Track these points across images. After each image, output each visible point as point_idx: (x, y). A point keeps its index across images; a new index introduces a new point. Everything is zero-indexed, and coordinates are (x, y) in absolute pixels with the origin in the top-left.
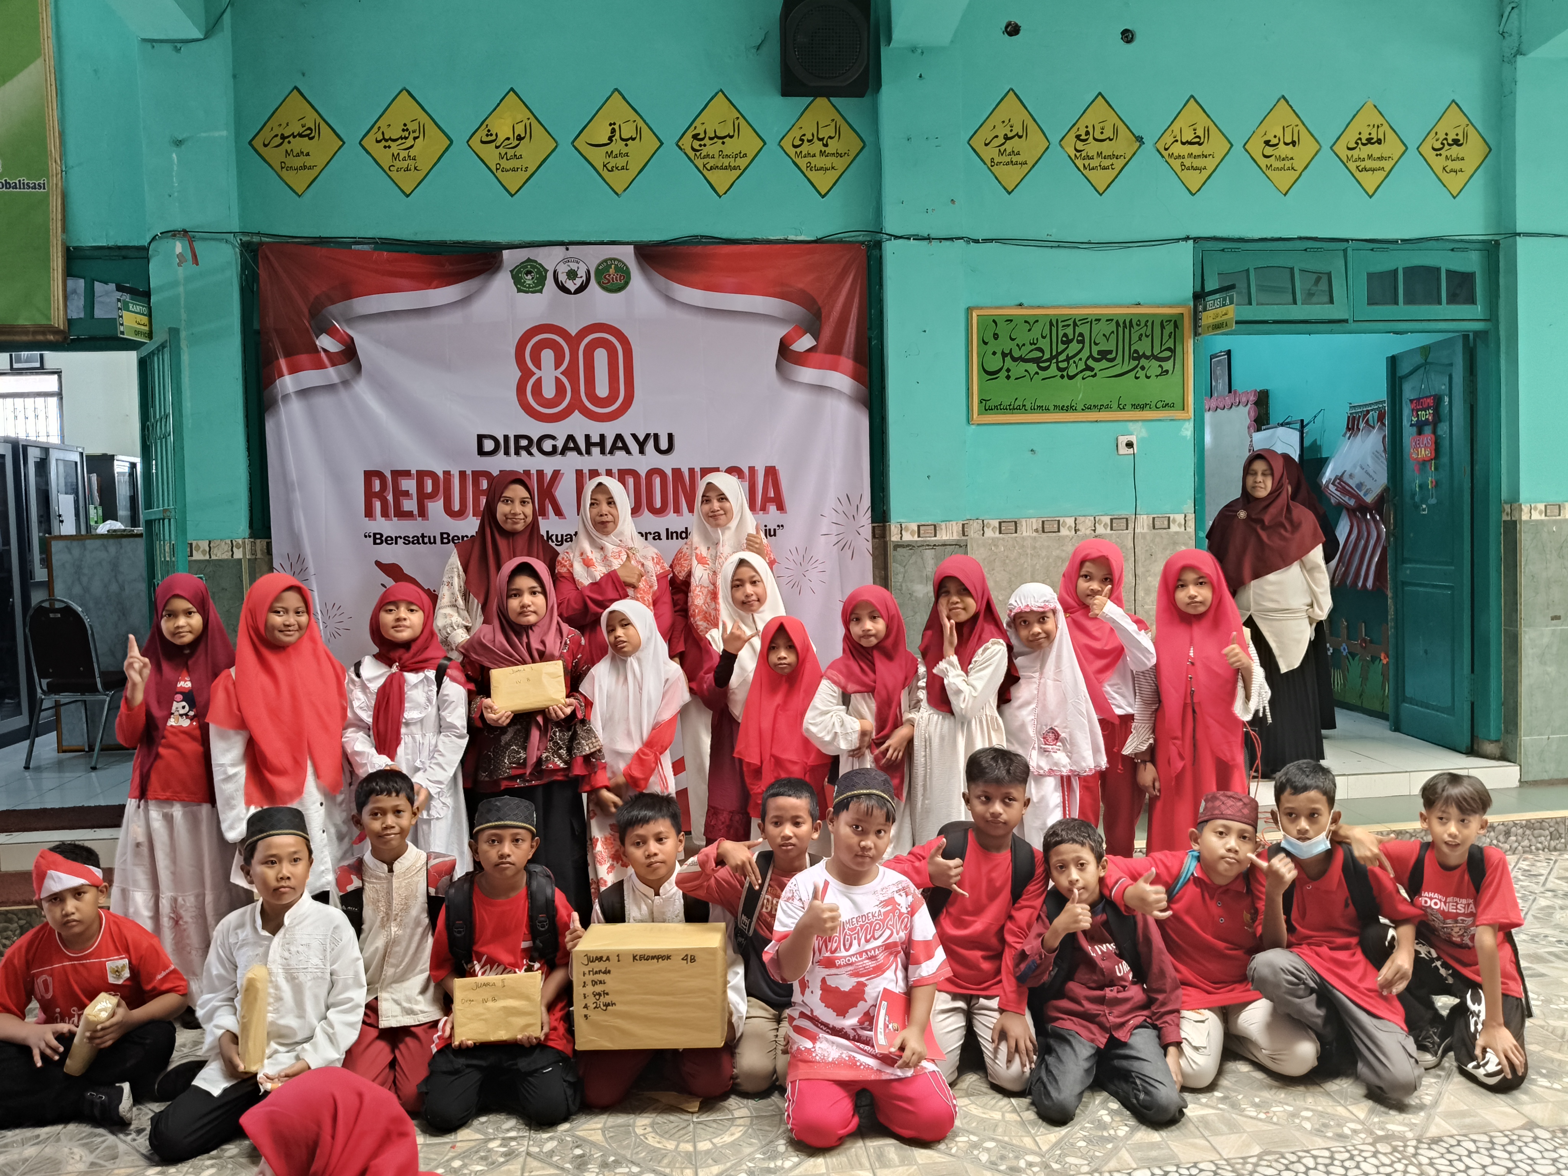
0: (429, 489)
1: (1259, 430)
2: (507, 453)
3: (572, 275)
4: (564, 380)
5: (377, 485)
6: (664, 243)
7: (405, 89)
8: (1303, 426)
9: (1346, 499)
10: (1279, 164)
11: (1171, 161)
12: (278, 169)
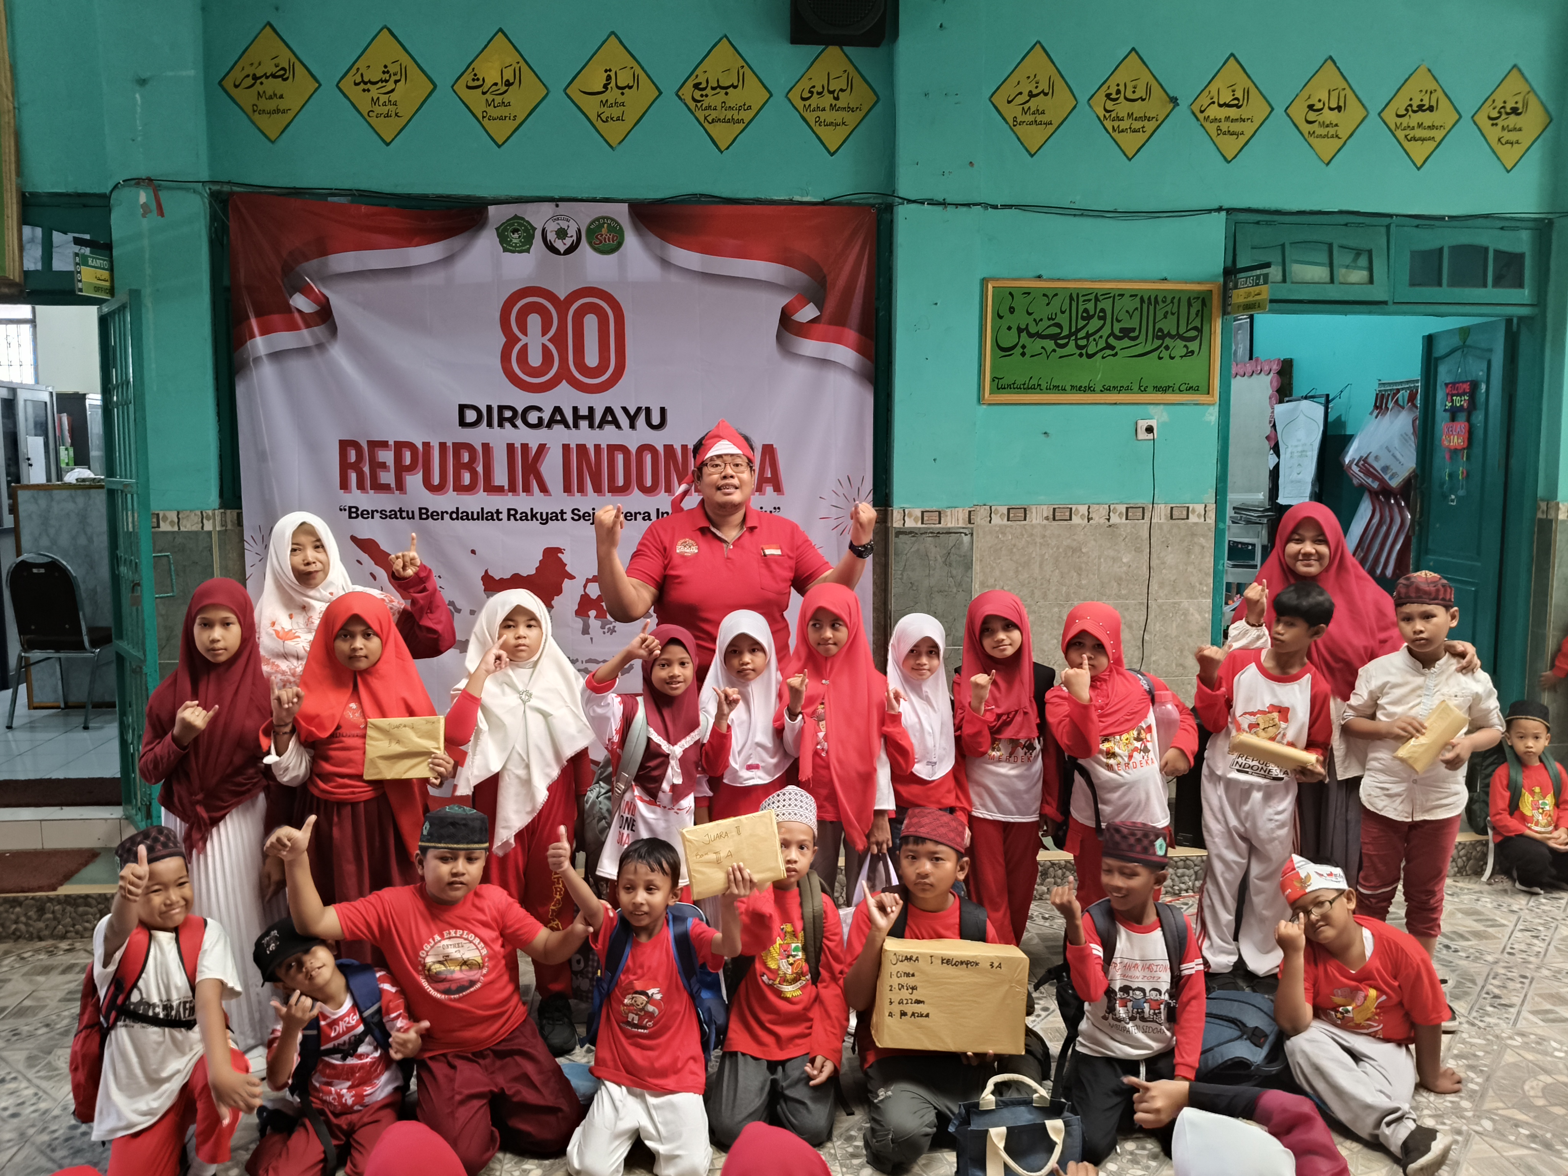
0: (408, 461)
1: (1281, 401)
2: (490, 424)
3: (562, 234)
4: (551, 347)
5: (352, 456)
6: (662, 202)
7: (385, 27)
8: (1328, 400)
9: (1370, 481)
10: (1323, 131)
11: (1207, 125)
12: (249, 111)
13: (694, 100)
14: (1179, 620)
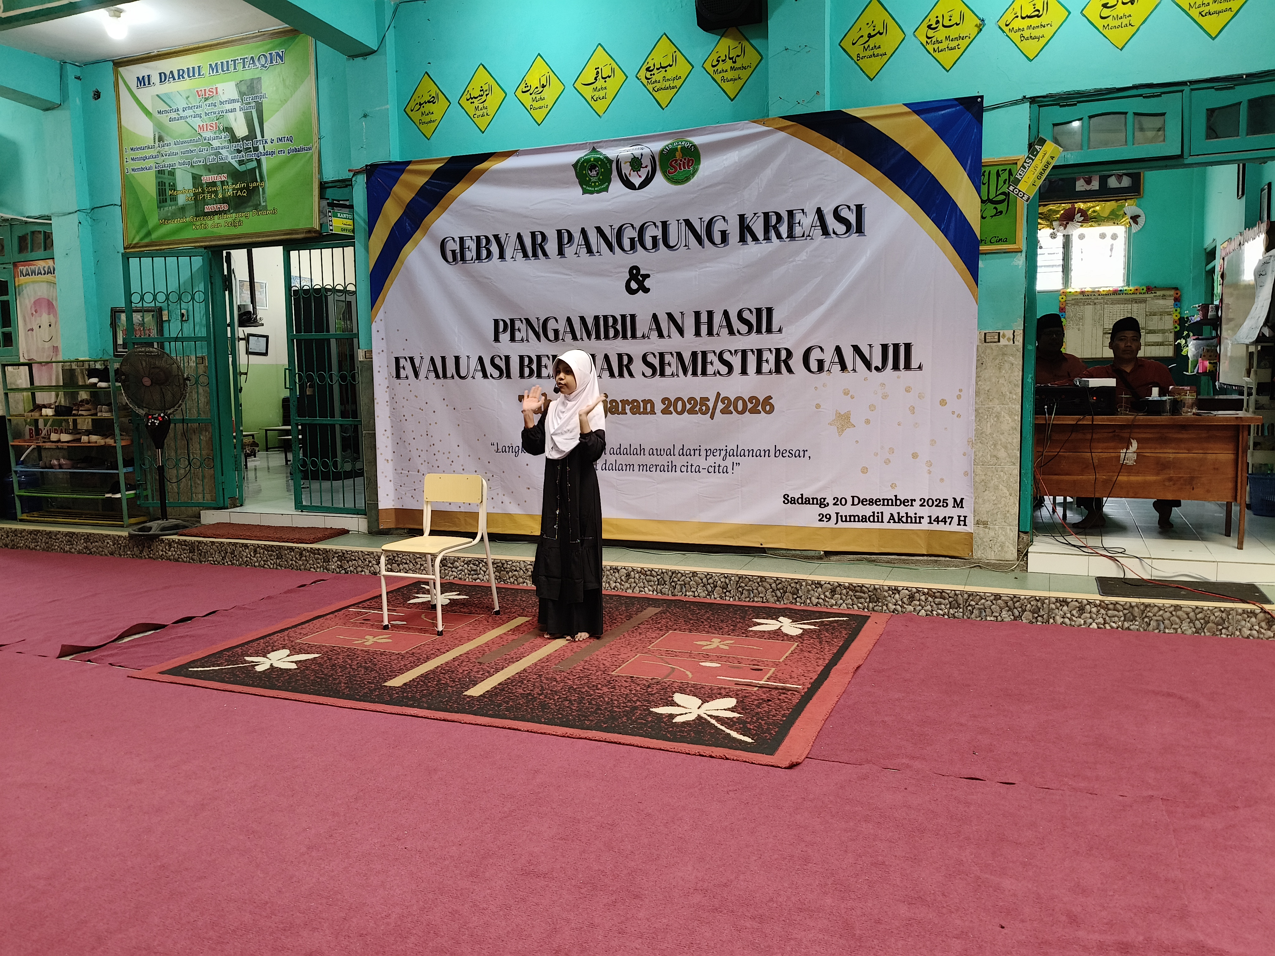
7: (481, 64)
10: (1117, 23)
11: (1011, 35)
12: (418, 124)
13: (647, 78)
14: (992, 421)
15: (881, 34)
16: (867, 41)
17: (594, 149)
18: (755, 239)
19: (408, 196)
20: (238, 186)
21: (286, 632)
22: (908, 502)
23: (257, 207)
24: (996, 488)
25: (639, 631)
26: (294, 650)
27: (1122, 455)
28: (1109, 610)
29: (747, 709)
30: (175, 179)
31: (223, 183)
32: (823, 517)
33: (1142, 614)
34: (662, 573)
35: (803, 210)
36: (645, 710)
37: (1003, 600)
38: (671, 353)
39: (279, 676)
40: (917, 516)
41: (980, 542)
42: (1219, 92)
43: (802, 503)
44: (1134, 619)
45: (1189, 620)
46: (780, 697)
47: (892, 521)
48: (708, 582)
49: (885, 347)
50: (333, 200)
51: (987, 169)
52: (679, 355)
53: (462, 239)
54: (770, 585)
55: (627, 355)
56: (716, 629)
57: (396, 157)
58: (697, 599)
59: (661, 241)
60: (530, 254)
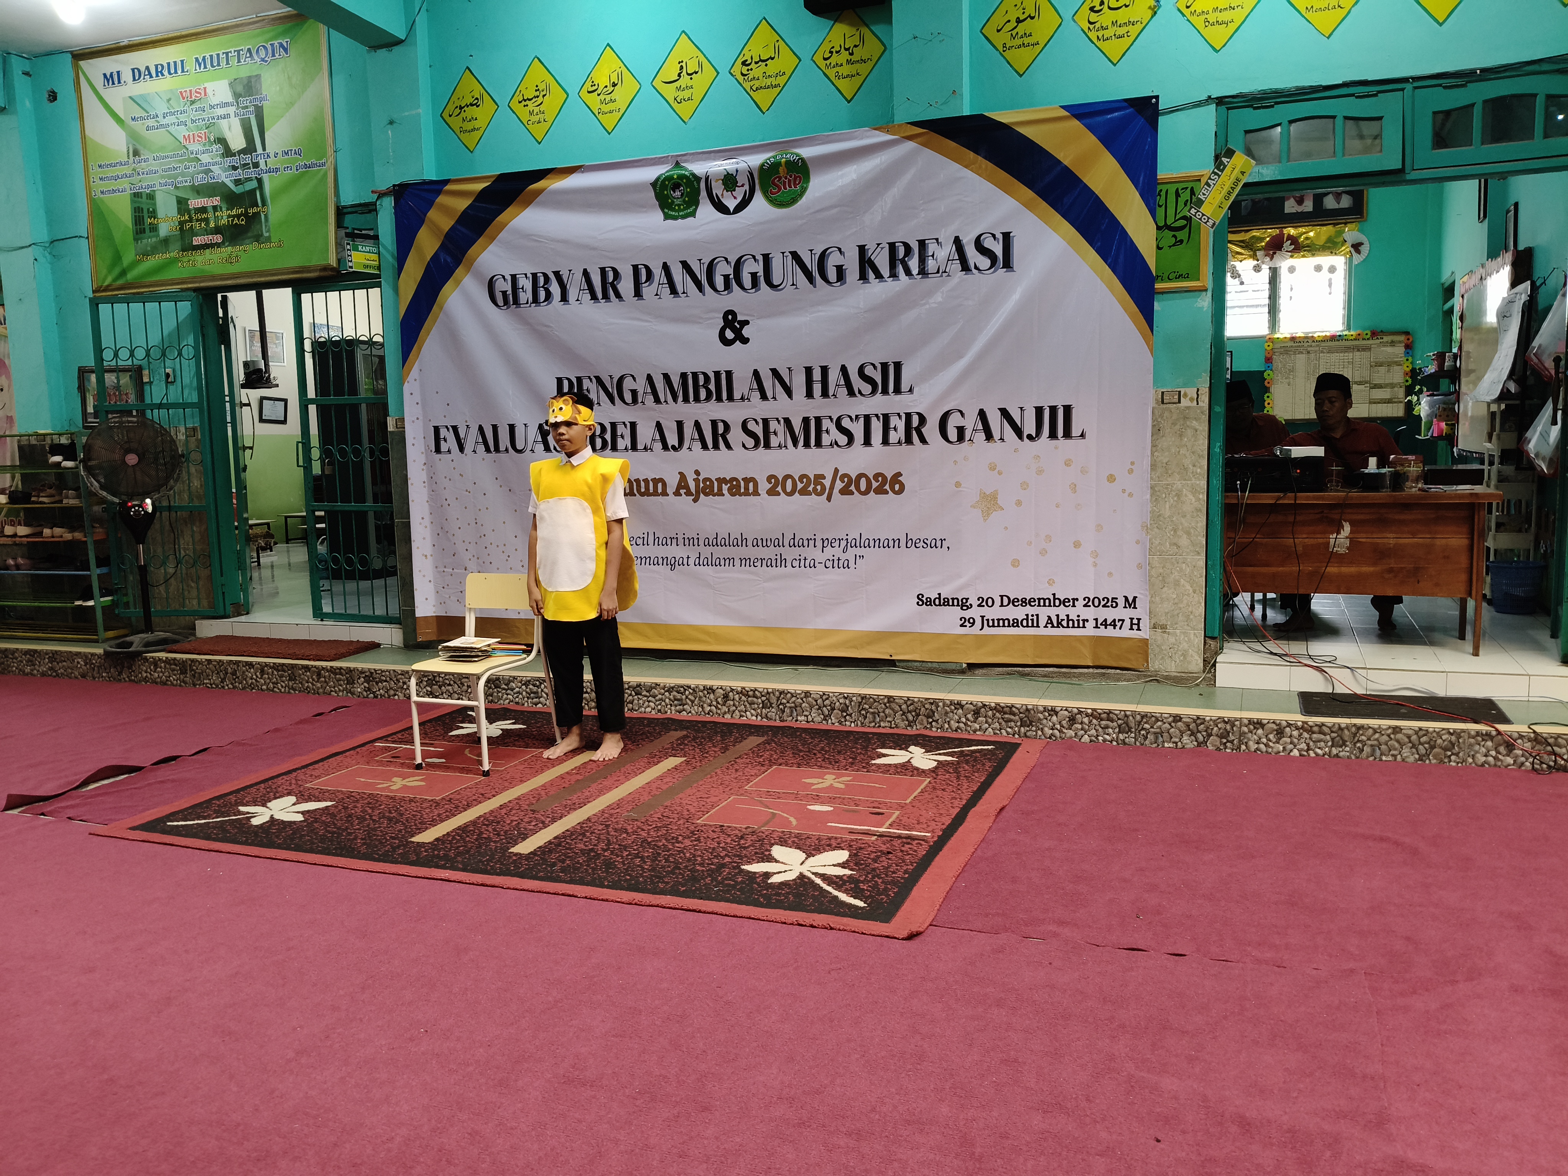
7: (536, 57)
10: (1323, 4)
11: (1194, 19)
12: (458, 132)
13: (743, 75)
14: (1172, 500)
15: (1032, 18)
16: (1016, 27)
17: (677, 164)
18: (879, 276)
19: (446, 224)
20: (234, 212)
21: (295, 774)
22: (1069, 601)
23: (258, 238)
24: (1177, 583)
25: (736, 766)
26: (303, 797)
27: (1332, 541)
28: (1314, 733)
29: (862, 864)
30: (155, 204)
31: (215, 208)
32: (965, 622)
33: (1354, 738)
34: (768, 693)
35: (937, 240)
36: (734, 868)
37: (1184, 723)
38: (777, 419)
39: (280, 831)
40: (1081, 618)
41: (1157, 650)
42: (1448, 91)
43: (940, 605)
44: (1344, 744)
45: (1410, 745)
46: (903, 849)
47: (1050, 626)
48: (824, 703)
49: (1039, 411)
50: (354, 229)
51: (1164, 188)
52: (787, 421)
53: (514, 277)
54: (900, 706)
55: (723, 421)
56: (831, 762)
57: (431, 174)
58: (811, 725)
59: (762, 279)
60: (600, 295)
